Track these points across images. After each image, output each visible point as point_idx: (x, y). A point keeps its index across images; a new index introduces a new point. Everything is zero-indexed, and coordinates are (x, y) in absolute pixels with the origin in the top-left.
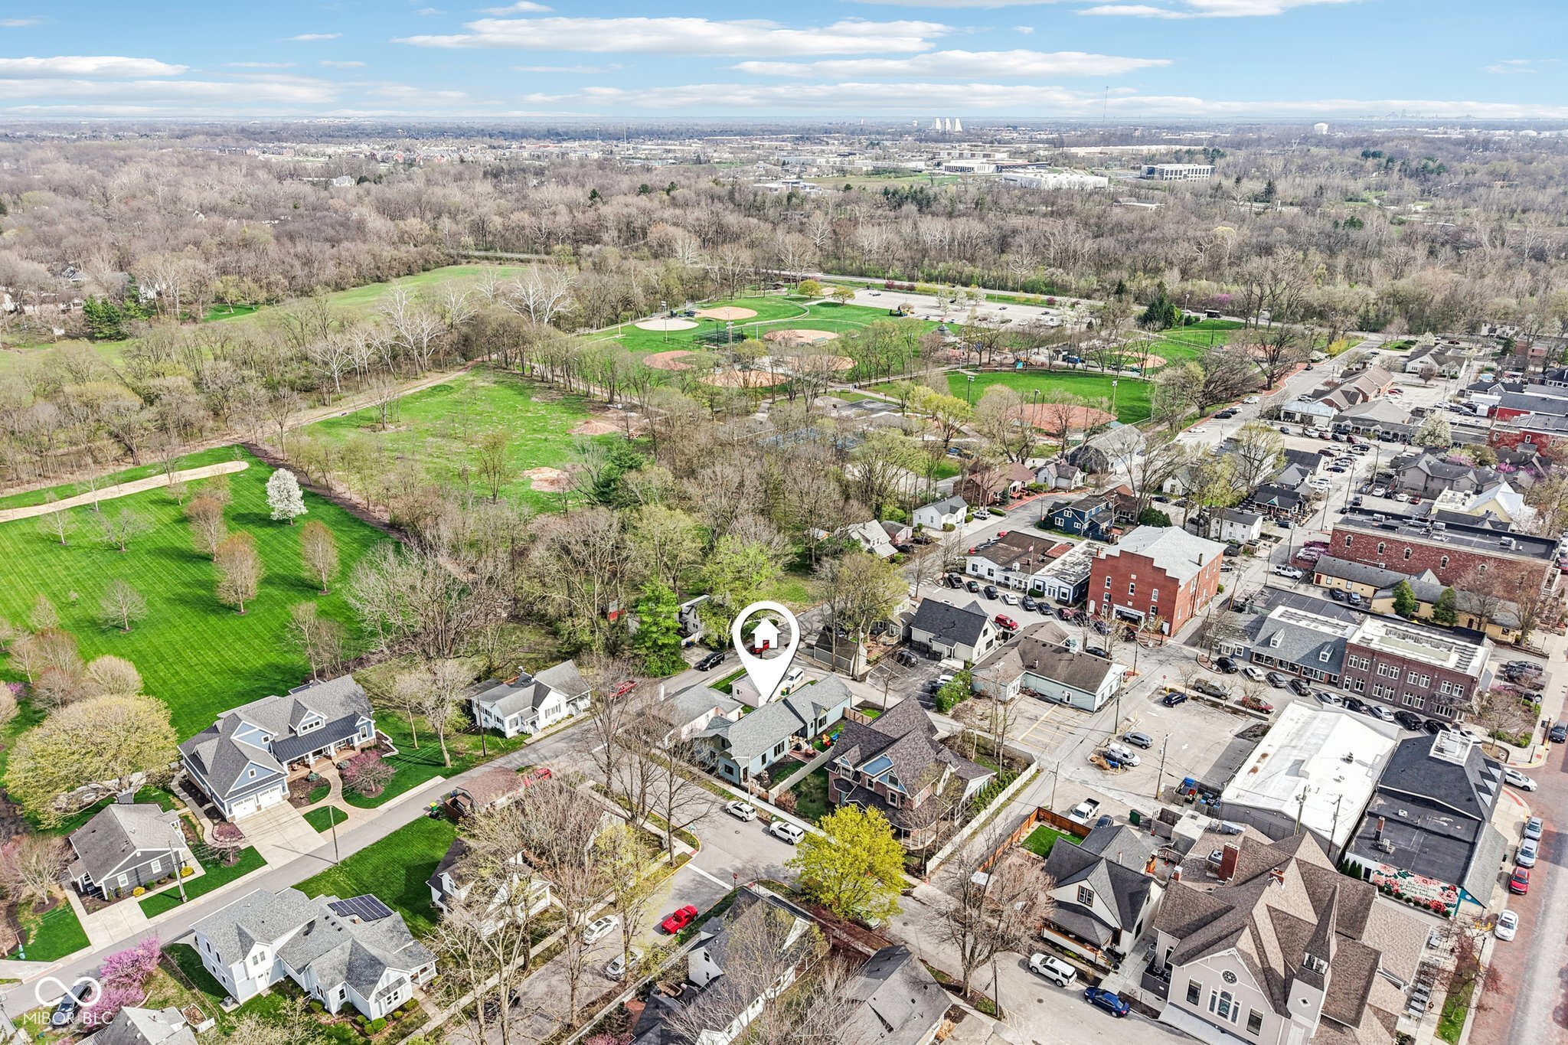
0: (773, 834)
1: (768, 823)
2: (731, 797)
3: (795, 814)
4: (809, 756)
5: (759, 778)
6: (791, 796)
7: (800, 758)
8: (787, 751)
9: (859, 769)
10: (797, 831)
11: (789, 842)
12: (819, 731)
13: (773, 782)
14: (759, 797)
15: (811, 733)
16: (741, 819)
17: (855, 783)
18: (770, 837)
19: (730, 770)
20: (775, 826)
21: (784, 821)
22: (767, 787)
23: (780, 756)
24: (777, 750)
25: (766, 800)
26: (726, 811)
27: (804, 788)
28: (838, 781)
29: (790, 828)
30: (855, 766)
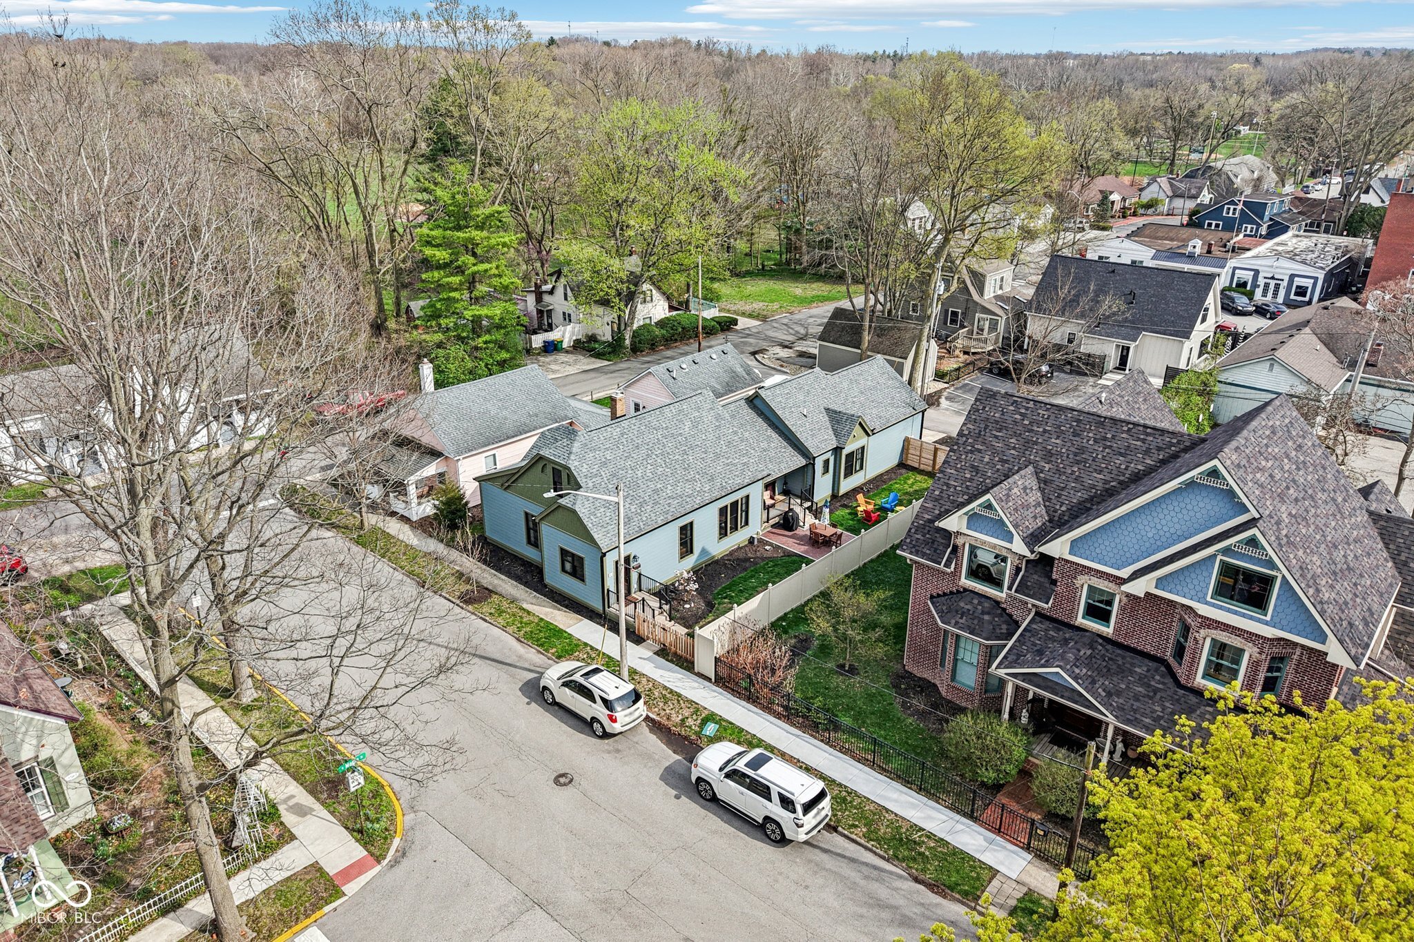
0: (702, 792)
1: (688, 746)
2: (564, 646)
3: (789, 715)
4: (820, 542)
5: (667, 594)
6: (776, 652)
7: (798, 549)
8: (756, 526)
9: (1058, 548)
10: (803, 788)
11: (770, 832)
12: (846, 485)
13: (712, 609)
14: (663, 652)
15: (823, 488)
16: (588, 725)
17: (1026, 609)
18: (690, 808)
19: (574, 565)
20: (711, 760)
21: (749, 741)
22: (691, 622)
23: (737, 539)
24: (732, 517)
25: (685, 663)
26: (538, 693)
27: (821, 625)
28: (950, 600)
29: (775, 773)
30: (1034, 539)
